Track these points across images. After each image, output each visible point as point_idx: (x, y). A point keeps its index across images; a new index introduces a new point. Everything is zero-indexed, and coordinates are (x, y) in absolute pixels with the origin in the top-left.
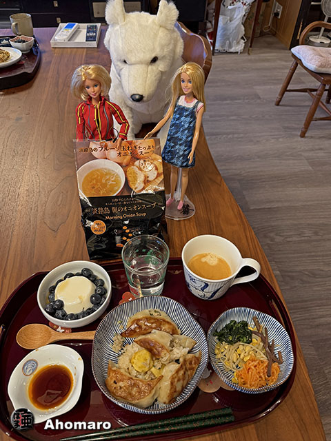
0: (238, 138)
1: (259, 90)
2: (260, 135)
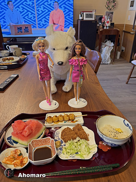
0: (111, 95)
1: (119, 77)
2: (121, 94)
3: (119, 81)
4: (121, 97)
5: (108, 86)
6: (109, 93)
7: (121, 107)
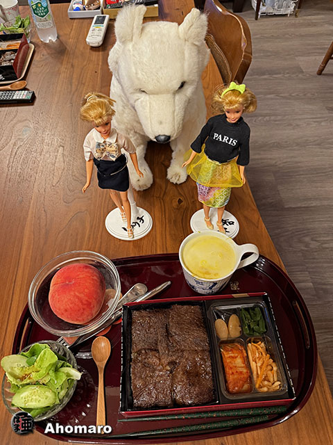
0: (276, 121)
1: (302, 61)
2: (300, 117)
3: (300, 75)
4: (297, 125)
5: (270, 94)
6: (269, 115)
7: (292, 157)
